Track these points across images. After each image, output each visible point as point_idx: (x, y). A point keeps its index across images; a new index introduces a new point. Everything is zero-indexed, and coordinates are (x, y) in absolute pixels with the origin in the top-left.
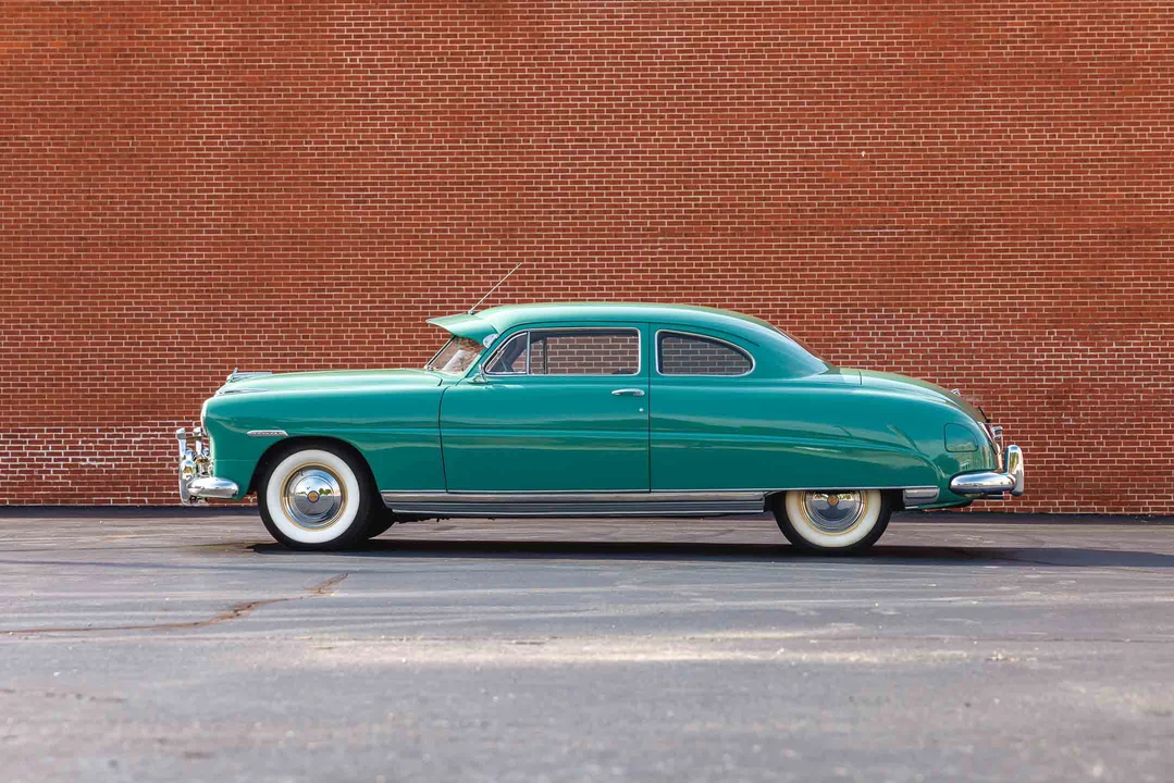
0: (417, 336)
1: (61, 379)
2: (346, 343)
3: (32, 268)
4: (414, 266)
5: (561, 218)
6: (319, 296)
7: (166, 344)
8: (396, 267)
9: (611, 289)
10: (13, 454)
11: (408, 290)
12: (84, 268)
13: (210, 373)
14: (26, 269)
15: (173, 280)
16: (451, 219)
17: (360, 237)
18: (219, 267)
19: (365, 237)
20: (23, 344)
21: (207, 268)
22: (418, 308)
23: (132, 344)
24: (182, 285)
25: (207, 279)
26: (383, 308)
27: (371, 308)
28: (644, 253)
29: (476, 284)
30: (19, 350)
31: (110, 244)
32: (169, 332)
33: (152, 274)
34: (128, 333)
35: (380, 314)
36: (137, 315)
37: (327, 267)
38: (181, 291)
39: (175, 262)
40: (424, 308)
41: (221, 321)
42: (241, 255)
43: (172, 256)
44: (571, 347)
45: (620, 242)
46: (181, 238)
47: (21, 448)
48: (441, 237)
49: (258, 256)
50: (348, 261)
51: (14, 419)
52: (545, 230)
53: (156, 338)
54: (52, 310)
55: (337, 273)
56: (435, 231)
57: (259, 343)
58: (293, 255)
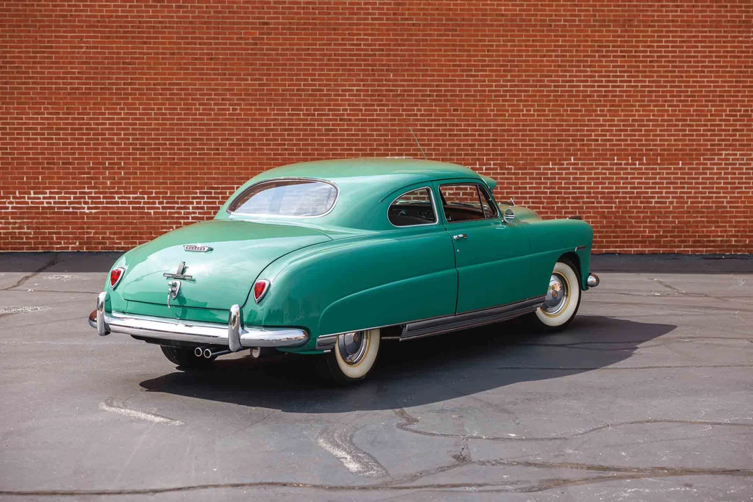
0: (549, 111)
1: (249, 145)
2: (490, 115)
3: (223, 49)
4: (547, 51)
5: (672, 11)
6: (467, 76)
7: (338, 115)
8: (533, 51)
9: (711, 72)
10: (208, 208)
11: (543, 71)
12: (267, 49)
13: (375, 140)
14: (217, 49)
15: (343, 60)
16: (579, 10)
17: (502, 25)
18: (383, 50)
19: (507, 26)
20: (215, 114)
21: (372, 50)
22: (550, 86)
23: (309, 115)
24: (351, 65)
25: (372, 60)
26: (521, 86)
27: (511, 86)
28: (739, 42)
29: (599, 66)
30: (212, 120)
31: (289, 29)
32: (340, 105)
33: (325, 55)
34: (305, 105)
35: (518, 91)
36: (313, 90)
37: (474, 51)
38: (350, 70)
39: (345, 45)
40: (555, 86)
41: (385, 96)
42: (402, 40)
43: (343, 39)
44: (676, 120)
45: (720, 32)
46: (350, 24)
47: (215, 203)
48: (570, 26)
49: (416, 40)
50: (492, 46)
51: (208, 178)
52: (659, 21)
53: (329, 110)
54: (240, 85)
55: (482, 56)
56: (565, 21)
57: (416, 115)
58: (446, 40)
